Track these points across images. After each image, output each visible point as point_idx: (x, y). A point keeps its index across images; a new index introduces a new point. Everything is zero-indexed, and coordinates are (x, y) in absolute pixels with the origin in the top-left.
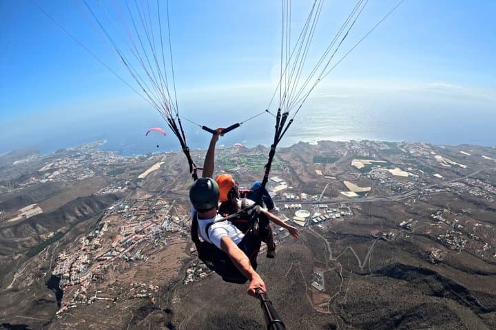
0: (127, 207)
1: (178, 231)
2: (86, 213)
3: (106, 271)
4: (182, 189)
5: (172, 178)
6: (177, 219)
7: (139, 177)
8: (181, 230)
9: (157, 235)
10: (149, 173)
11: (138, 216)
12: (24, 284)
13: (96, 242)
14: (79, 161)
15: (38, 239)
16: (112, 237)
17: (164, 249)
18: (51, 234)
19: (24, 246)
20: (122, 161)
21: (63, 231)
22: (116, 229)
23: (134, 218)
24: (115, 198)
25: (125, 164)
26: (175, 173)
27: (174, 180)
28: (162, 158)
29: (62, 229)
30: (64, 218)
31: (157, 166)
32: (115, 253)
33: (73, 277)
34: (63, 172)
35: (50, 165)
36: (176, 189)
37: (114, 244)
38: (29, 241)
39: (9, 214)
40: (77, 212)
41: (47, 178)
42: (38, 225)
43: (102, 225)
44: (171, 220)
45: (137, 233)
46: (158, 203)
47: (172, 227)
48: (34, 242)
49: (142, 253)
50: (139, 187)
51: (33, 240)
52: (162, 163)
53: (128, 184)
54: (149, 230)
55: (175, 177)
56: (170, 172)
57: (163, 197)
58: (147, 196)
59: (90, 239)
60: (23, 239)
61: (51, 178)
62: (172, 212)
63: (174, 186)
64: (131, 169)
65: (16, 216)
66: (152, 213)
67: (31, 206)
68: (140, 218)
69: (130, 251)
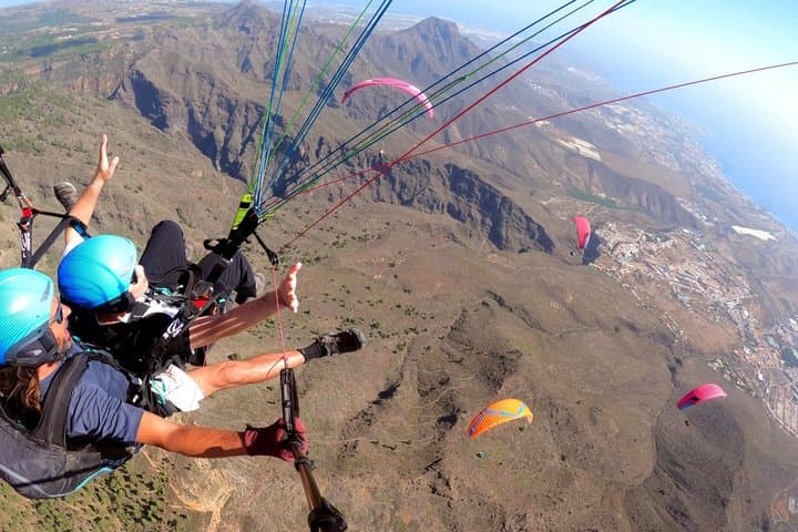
0: (703, 246)
1: (737, 324)
2: (652, 208)
3: (650, 280)
4: (774, 292)
5: (772, 269)
6: (746, 313)
7: (734, 227)
8: (741, 326)
9: (716, 304)
10: (748, 235)
11: (710, 267)
12: (559, 213)
13: (654, 247)
14: (665, 136)
15: (588, 188)
16: (672, 260)
17: (712, 322)
18: (603, 196)
19: (569, 180)
20: (723, 185)
21: (618, 204)
22: (680, 258)
23: (704, 265)
24: (694, 224)
25: (724, 193)
26: (780, 268)
27: (773, 274)
28: (778, 231)
29: (619, 202)
30: (626, 192)
31: (763, 235)
32: (667, 274)
33: (615, 253)
34: (638, 132)
35: (625, 110)
36: (768, 285)
37: (671, 268)
38: (577, 180)
39: (557, 132)
40: (644, 198)
41: (615, 124)
42: (595, 174)
43: (667, 239)
44: (739, 307)
45: (699, 281)
46: (740, 278)
47: (735, 314)
48: (581, 186)
49: (690, 302)
50: (728, 241)
51: (582, 183)
52: (774, 238)
53: (716, 223)
54: (712, 292)
55: (776, 272)
56: (776, 260)
57: (748, 279)
58: (731, 258)
59: (649, 239)
60: (572, 173)
61: (621, 129)
62: (746, 302)
63: (768, 280)
64: (730, 209)
65: (567, 141)
66: (726, 281)
67: (589, 145)
68: (710, 272)
69: (682, 289)
